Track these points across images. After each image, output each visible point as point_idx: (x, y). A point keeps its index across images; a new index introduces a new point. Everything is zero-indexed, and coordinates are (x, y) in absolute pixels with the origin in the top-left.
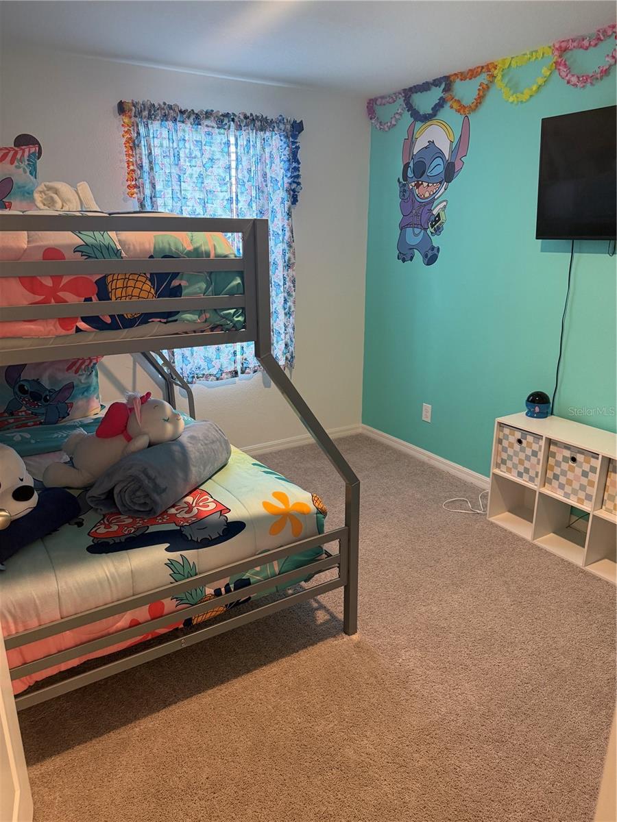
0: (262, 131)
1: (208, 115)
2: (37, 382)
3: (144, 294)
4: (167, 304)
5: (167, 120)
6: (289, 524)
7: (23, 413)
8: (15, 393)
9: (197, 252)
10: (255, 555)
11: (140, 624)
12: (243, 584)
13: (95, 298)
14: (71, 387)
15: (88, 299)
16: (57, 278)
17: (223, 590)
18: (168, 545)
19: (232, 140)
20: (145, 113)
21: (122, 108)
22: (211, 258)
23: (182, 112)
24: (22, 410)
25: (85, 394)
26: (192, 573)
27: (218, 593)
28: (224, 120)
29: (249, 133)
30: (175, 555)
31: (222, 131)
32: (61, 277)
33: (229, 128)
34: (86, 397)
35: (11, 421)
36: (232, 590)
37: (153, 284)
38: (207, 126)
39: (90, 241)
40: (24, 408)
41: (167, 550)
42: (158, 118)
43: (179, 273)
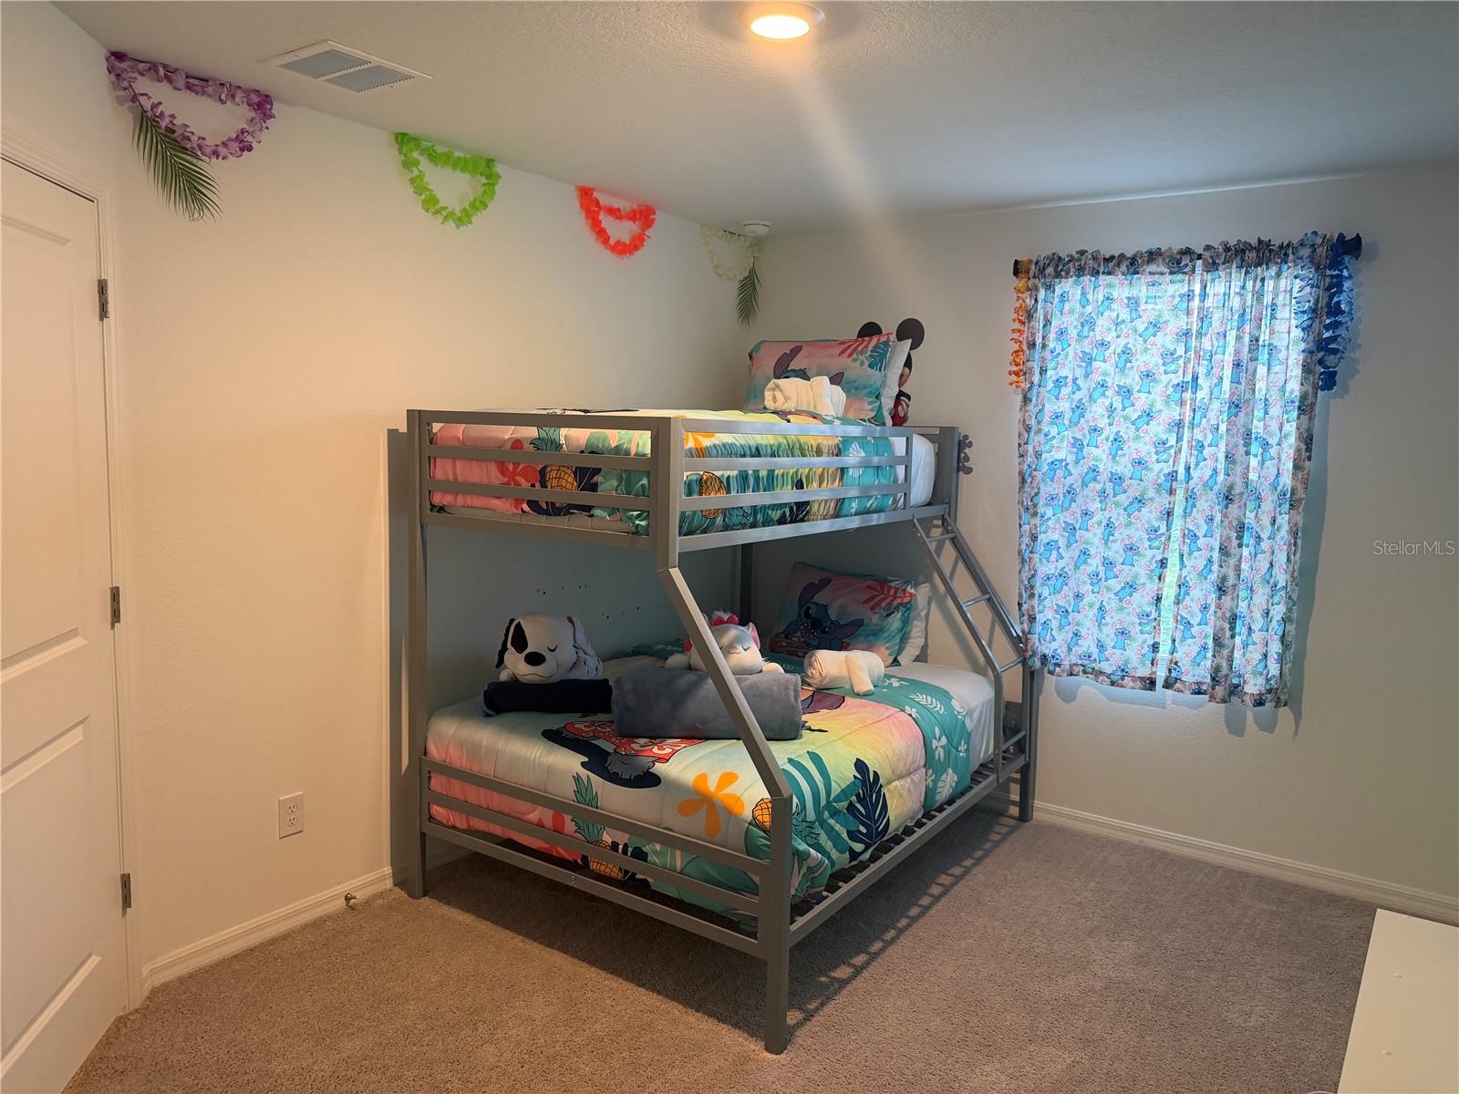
0: (1260, 265)
1: (1153, 256)
2: (825, 607)
3: (569, 486)
4: (586, 498)
5: (1084, 275)
6: (703, 811)
7: (797, 639)
8: (799, 615)
9: (618, 449)
10: (659, 827)
11: (544, 827)
12: (640, 855)
13: (537, 485)
14: (859, 624)
15: (533, 485)
16: (516, 465)
17: (621, 847)
18: (586, 759)
19: (1197, 288)
20: (1050, 270)
21: (1018, 269)
22: (632, 456)
23: (1107, 260)
24: (796, 635)
25: (871, 638)
26: (594, 803)
27: (614, 846)
28: (1179, 261)
29: (1231, 273)
30: (584, 773)
31: (1179, 277)
32: (519, 464)
33: (1193, 271)
34: (870, 641)
35: (784, 644)
36: (629, 854)
37: (575, 477)
38: (1150, 273)
39: (543, 434)
40: (799, 634)
41: (583, 764)
42: (1071, 274)
43: (600, 470)
